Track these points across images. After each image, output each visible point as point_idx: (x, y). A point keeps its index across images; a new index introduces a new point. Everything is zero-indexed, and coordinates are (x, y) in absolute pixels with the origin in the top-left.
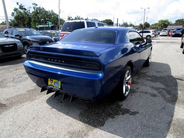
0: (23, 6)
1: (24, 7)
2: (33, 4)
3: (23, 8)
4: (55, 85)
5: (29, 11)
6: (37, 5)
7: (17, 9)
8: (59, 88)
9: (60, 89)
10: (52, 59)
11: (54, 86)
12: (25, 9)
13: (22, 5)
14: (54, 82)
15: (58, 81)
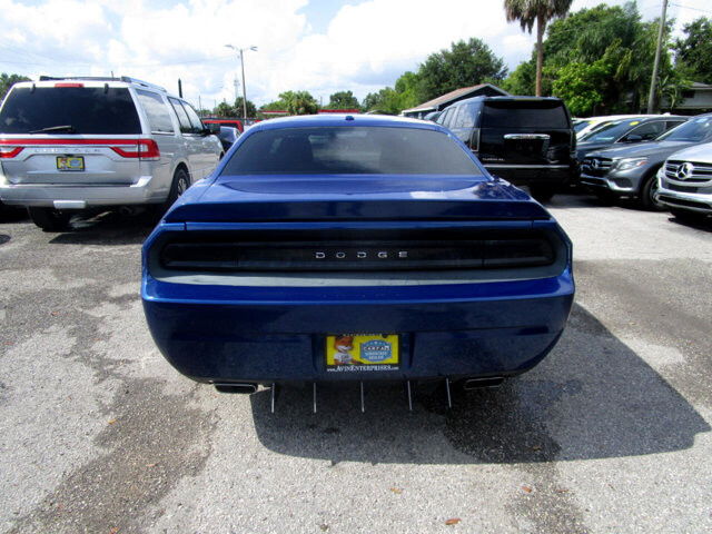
4: (367, 358)
8: (393, 365)
9: (397, 368)
10: (342, 248)
11: (360, 364)
14: (362, 346)
15: (385, 336)
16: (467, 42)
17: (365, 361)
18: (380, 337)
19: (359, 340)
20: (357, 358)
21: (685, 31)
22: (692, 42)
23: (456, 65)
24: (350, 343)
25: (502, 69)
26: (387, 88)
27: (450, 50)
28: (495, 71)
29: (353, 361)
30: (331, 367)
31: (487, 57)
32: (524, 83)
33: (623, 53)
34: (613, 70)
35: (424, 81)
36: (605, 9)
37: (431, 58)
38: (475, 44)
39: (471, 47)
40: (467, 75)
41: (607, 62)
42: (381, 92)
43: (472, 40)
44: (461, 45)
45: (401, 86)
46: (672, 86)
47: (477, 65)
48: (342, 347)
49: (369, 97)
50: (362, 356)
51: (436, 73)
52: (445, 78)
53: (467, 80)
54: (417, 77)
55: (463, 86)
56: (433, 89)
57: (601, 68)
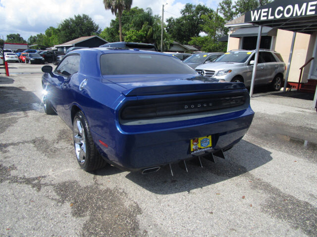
8: (210, 147)
9: (212, 148)
10: (193, 103)
14: (201, 141)
15: (208, 137)
16: (82, 16)
17: (202, 147)
18: (206, 137)
19: (200, 139)
20: (200, 147)
21: (167, 21)
22: (169, 26)
23: (78, 26)
24: (197, 141)
25: (99, 29)
26: (41, 34)
27: (74, 19)
28: (96, 30)
29: (199, 148)
30: (192, 152)
31: (92, 23)
32: (111, 37)
33: (149, 28)
34: (146, 34)
35: (63, 32)
36: (138, 9)
37: (65, 21)
38: (85, 17)
39: (84, 18)
40: (84, 31)
41: (144, 31)
42: (38, 35)
43: (84, 15)
44: (79, 17)
45: (49, 34)
46: (168, 42)
47: (88, 27)
48: (195, 143)
49: (31, 37)
50: (201, 145)
51: (68, 29)
52: (73, 31)
53: (84, 33)
54: (58, 29)
55: (82, 36)
56: (68, 36)
57: (142, 33)
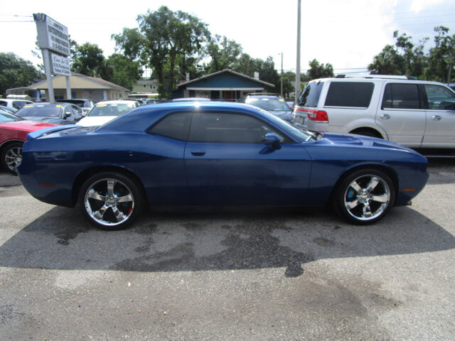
0: (406, 39)
1: (409, 40)
2: (436, 29)
3: (406, 42)
5: (422, 47)
6: (447, 30)
7: (390, 47)
12: (411, 46)
13: (405, 37)
